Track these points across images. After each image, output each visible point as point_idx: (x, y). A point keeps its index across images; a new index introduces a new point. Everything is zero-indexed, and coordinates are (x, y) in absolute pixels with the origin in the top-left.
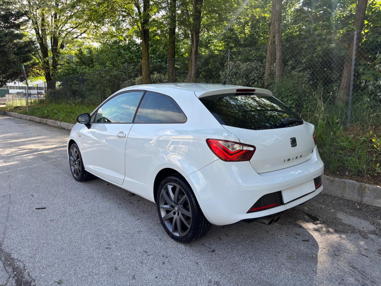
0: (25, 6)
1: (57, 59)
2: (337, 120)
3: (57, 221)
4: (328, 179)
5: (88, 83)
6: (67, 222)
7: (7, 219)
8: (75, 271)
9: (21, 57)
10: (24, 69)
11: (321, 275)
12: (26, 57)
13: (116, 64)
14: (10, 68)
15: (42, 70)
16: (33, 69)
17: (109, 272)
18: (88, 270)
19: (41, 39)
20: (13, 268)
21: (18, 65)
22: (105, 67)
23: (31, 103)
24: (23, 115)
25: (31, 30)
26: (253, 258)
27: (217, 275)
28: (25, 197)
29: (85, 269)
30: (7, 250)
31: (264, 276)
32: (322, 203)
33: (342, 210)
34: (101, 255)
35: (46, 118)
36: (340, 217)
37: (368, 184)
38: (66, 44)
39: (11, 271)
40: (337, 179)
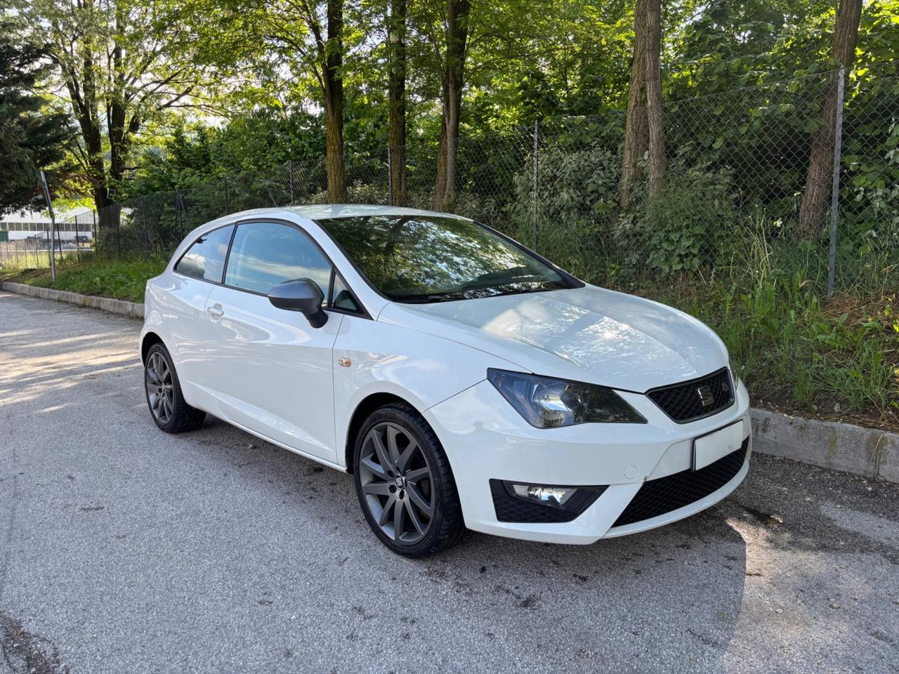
0: (46, 33)
1: (122, 156)
2: (802, 282)
3: (134, 539)
4: (791, 424)
5: (197, 209)
6: (160, 539)
7: (10, 535)
8: (185, 663)
9: (36, 152)
10: (43, 179)
11: (803, 658)
12: (49, 151)
13: (263, 164)
14: (11, 178)
15: (86, 182)
16: (67, 181)
17: (270, 663)
18: (216, 658)
19: (84, 109)
20: (28, 659)
21: (31, 171)
22: (238, 172)
23: (62, 260)
24: (41, 289)
25: (60, 90)
26: (630, 620)
27: (544, 665)
28: (53, 481)
29: (209, 657)
30: (12, 613)
31: (662, 663)
32: (781, 482)
33: (829, 496)
34: (249, 619)
35: (98, 294)
36: (829, 514)
37: (892, 432)
38: (143, 121)
39: (23, 667)
40: (813, 422)
